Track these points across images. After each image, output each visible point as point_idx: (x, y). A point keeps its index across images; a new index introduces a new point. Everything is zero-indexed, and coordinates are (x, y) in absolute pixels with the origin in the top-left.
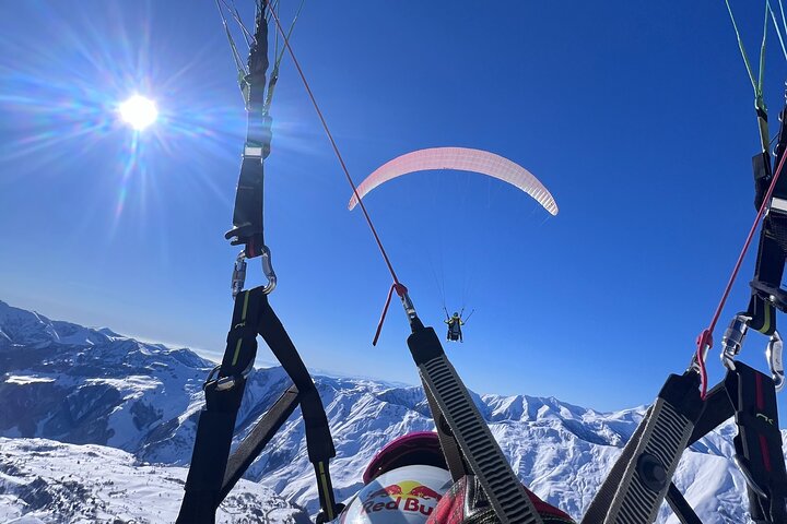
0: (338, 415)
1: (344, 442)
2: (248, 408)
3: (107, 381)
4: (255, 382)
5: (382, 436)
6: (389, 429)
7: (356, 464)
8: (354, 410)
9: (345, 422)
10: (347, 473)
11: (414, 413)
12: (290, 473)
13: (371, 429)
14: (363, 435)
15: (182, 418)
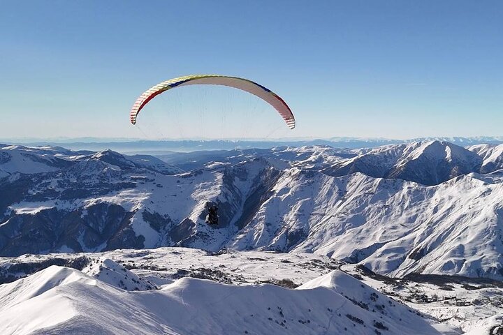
0: (335, 195)
1: (351, 216)
2: (241, 201)
3: (103, 199)
4: (236, 178)
5: (385, 207)
6: (390, 200)
7: (367, 231)
8: (350, 189)
9: (344, 200)
10: (362, 238)
11: (412, 184)
12: (311, 244)
13: (372, 202)
14: (367, 208)
15: (194, 218)
